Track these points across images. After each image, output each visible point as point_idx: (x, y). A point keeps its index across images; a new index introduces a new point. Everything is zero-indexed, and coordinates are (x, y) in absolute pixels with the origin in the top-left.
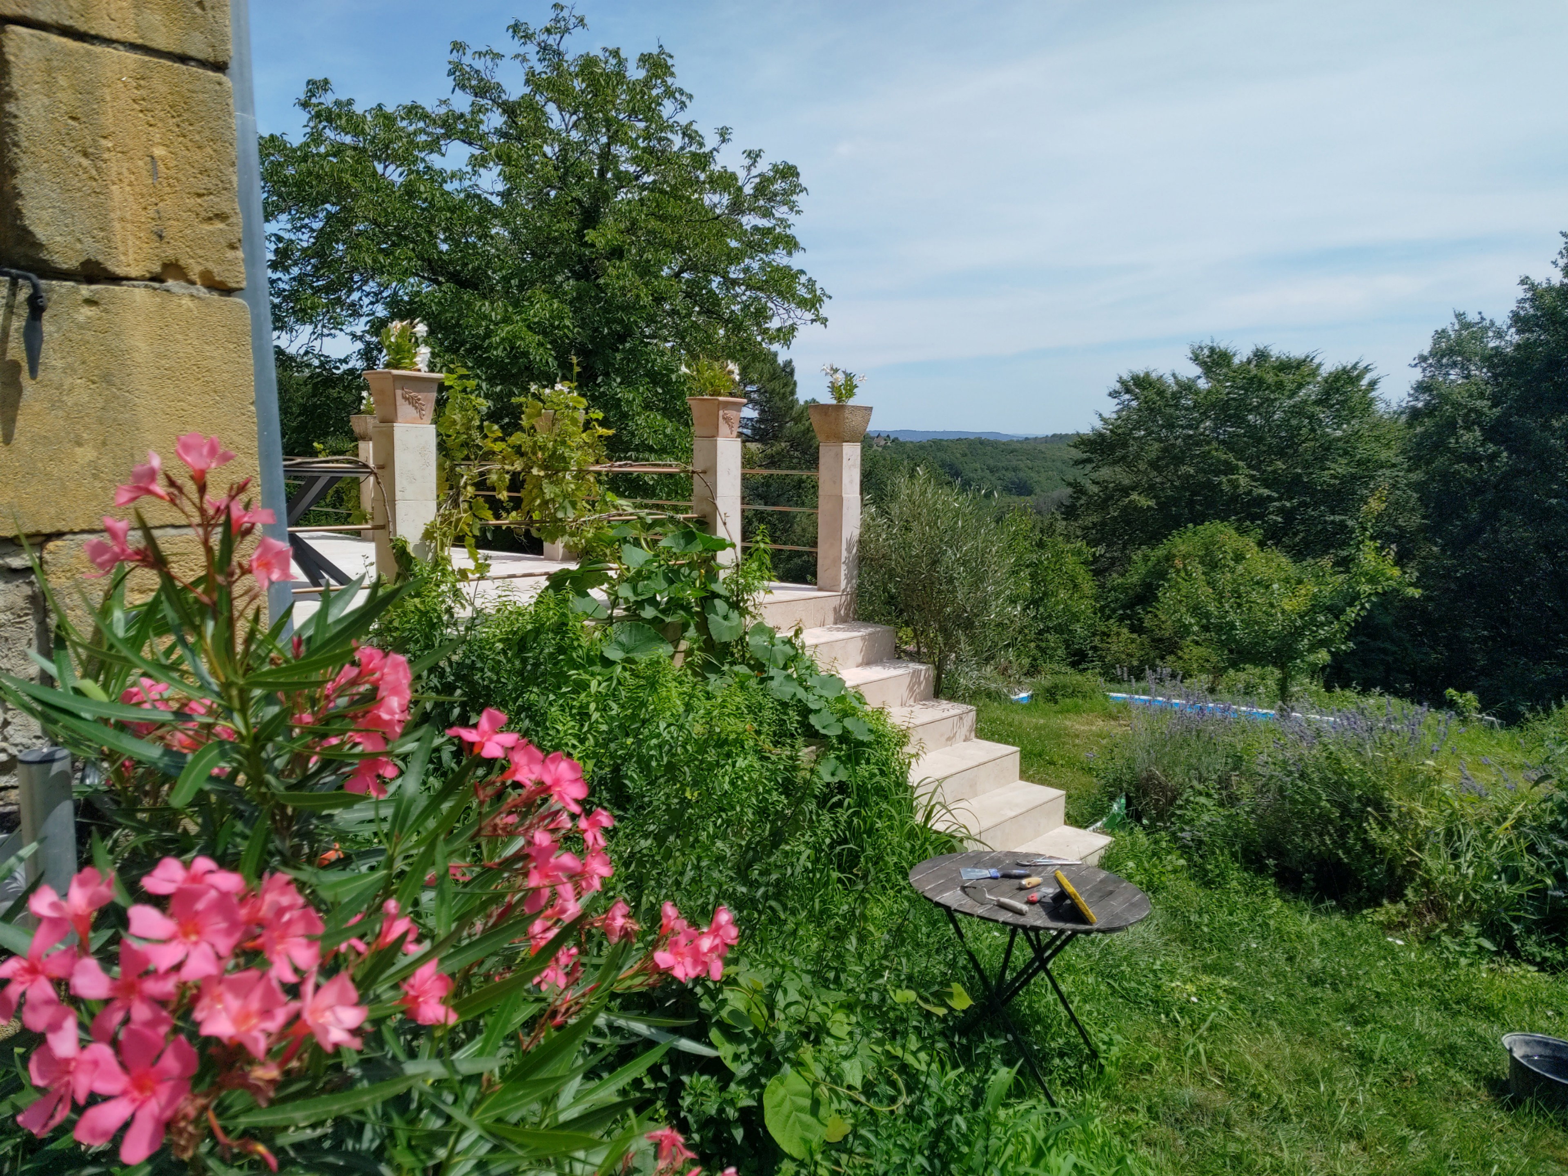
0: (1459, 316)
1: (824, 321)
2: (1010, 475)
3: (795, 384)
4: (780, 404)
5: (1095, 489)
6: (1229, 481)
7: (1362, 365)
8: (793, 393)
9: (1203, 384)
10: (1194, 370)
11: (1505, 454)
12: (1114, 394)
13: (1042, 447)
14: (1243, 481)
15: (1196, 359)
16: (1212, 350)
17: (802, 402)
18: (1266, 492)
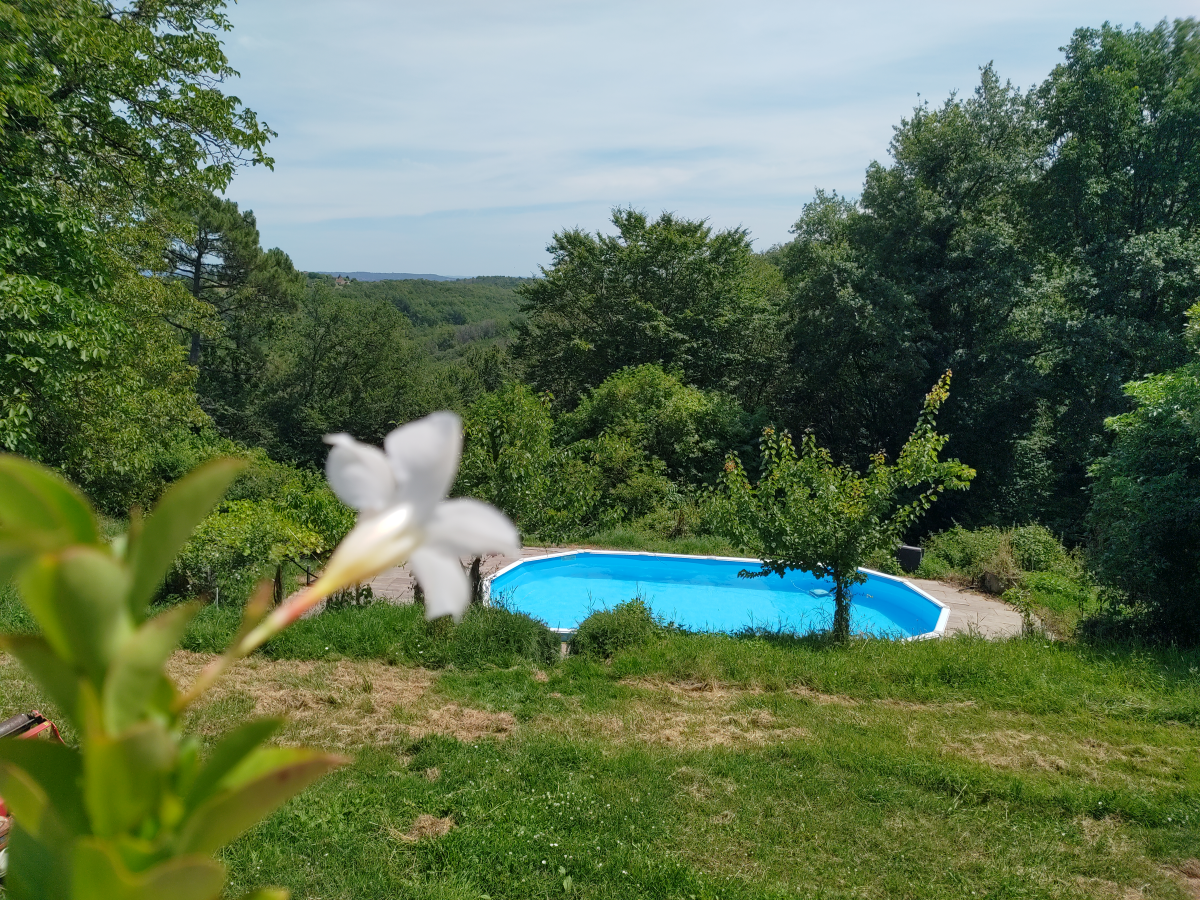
0: (820, 193)
1: (270, 162)
2: (447, 308)
3: (257, 234)
4: (245, 253)
5: (537, 332)
6: (651, 327)
7: (741, 230)
8: (255, 242)
9: (622, 243)
10: (616, 232)
11: (871, 307)
12: (551, 250)
13: (470, 287)
14: (663, 327)
15: (616, 221)
16: (630, 215)
17: (266, 251)
18: (680, 336)
